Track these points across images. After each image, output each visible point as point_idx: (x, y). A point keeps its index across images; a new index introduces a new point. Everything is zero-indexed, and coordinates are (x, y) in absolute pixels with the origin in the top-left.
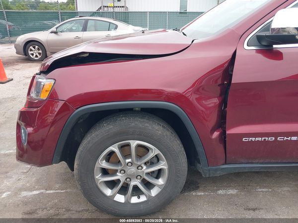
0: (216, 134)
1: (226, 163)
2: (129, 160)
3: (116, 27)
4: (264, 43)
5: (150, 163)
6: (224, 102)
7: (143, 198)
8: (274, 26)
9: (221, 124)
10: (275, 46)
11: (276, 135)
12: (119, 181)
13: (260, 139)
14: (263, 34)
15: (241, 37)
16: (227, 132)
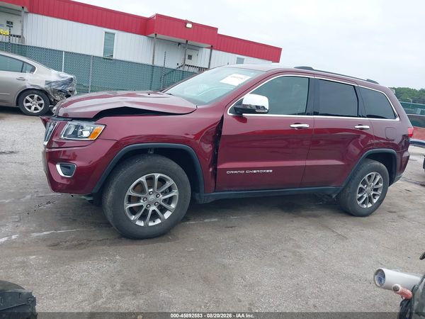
0: (211, 170)
1: (215, 192)
2: (152, 190)
3: (33, 69)
4: (238, 112)
5: (165, 193)
6: (216, 148)
7: (158, 221)
8: (244, 103)
9: (215, 162)
10: (243, 114)
11: (245, 169)
12: (142, 206)
13: (236, 172)
14: (238, 107)
15: (226, 107)
16: (218, 167)
